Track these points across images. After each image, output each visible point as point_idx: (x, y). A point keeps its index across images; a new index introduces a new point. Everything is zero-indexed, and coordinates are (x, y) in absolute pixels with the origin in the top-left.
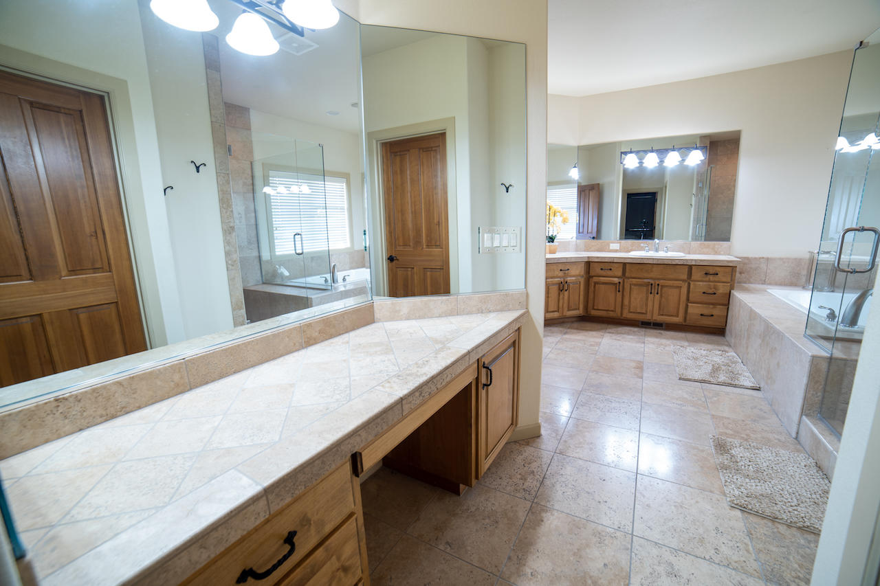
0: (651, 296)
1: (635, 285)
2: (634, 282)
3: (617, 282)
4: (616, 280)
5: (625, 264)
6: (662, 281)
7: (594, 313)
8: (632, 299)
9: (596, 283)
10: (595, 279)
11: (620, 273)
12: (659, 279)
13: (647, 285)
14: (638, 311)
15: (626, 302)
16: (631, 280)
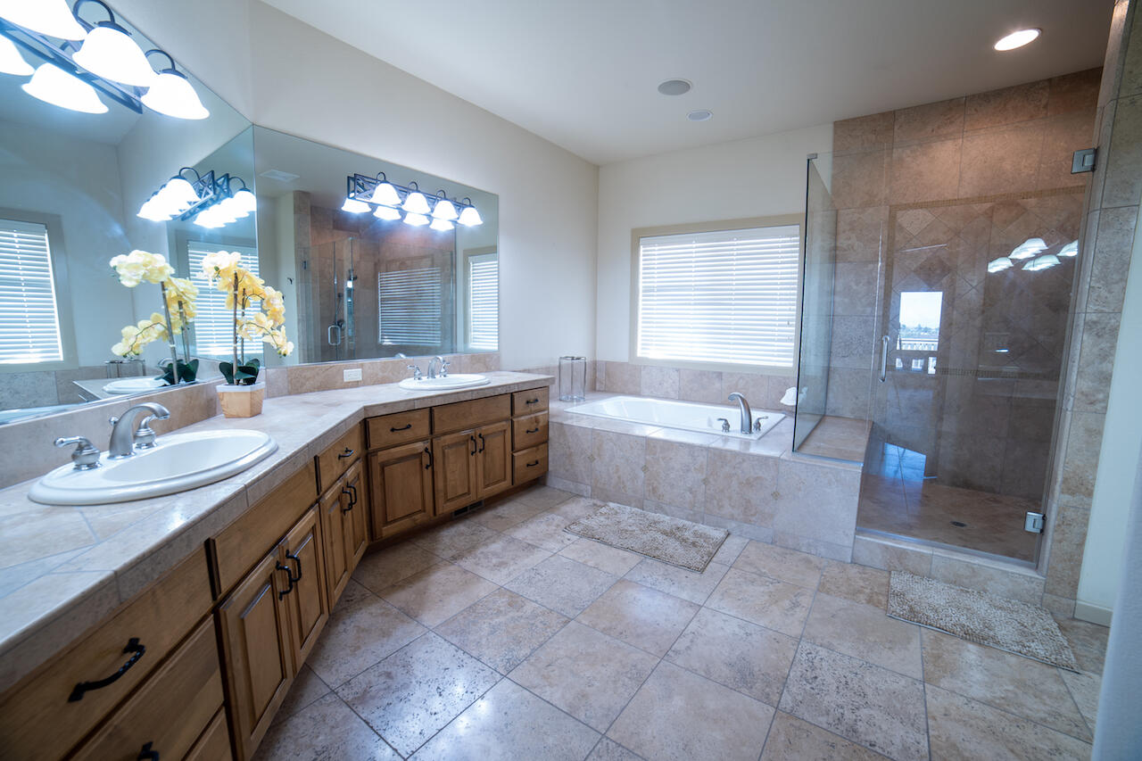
0: (472, 458)
1: (450, 446)
2: (448, 442)
3: (422, 450)
4: (420, 446)
5: (431, 409)
6: (484, 428)
7: (388, 531)
8: (449, 475)
9: (383, 466)
10: (383, 456)
11: (425, 431)
12: (479, 426)
13: (465, 442)
14: (460, 493)
15: (440, 484)
16: (443, 438)
